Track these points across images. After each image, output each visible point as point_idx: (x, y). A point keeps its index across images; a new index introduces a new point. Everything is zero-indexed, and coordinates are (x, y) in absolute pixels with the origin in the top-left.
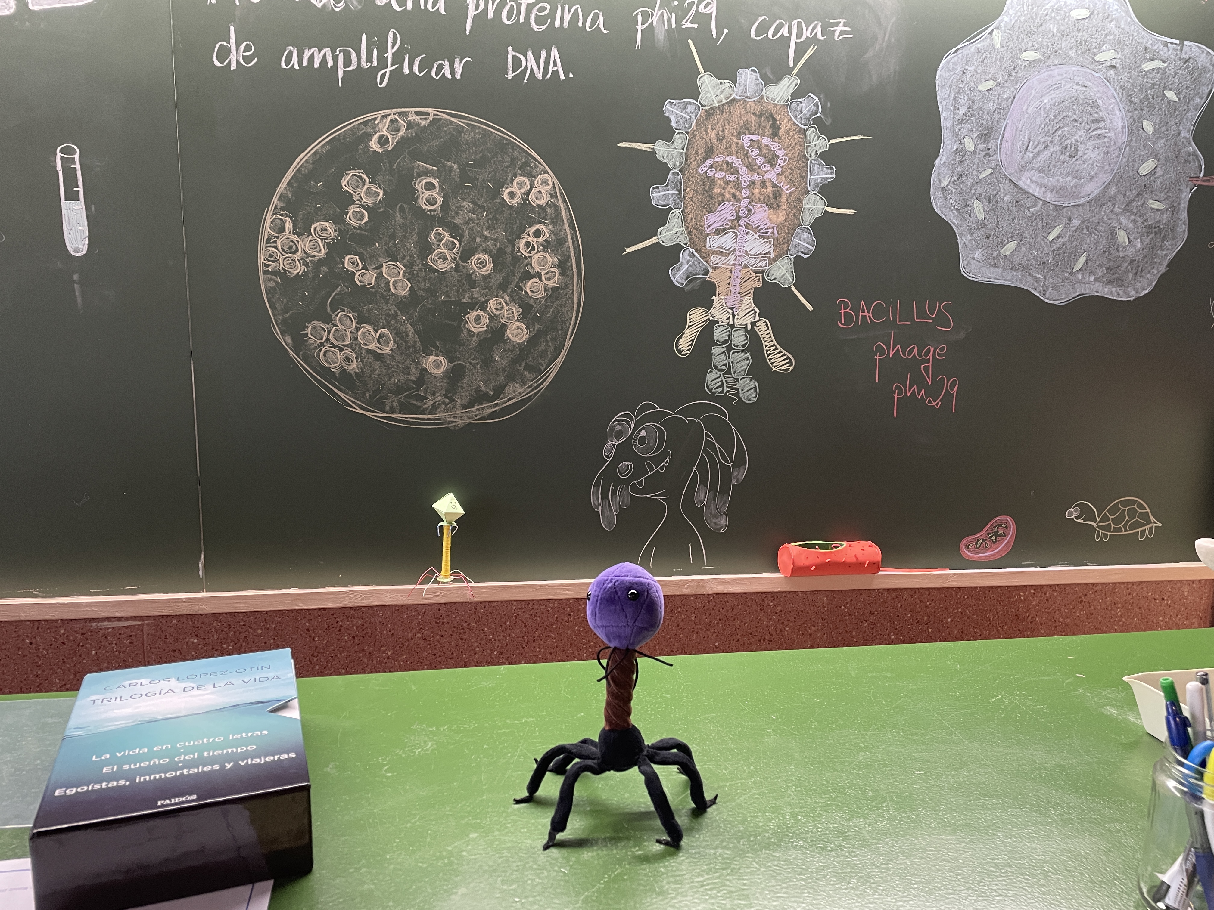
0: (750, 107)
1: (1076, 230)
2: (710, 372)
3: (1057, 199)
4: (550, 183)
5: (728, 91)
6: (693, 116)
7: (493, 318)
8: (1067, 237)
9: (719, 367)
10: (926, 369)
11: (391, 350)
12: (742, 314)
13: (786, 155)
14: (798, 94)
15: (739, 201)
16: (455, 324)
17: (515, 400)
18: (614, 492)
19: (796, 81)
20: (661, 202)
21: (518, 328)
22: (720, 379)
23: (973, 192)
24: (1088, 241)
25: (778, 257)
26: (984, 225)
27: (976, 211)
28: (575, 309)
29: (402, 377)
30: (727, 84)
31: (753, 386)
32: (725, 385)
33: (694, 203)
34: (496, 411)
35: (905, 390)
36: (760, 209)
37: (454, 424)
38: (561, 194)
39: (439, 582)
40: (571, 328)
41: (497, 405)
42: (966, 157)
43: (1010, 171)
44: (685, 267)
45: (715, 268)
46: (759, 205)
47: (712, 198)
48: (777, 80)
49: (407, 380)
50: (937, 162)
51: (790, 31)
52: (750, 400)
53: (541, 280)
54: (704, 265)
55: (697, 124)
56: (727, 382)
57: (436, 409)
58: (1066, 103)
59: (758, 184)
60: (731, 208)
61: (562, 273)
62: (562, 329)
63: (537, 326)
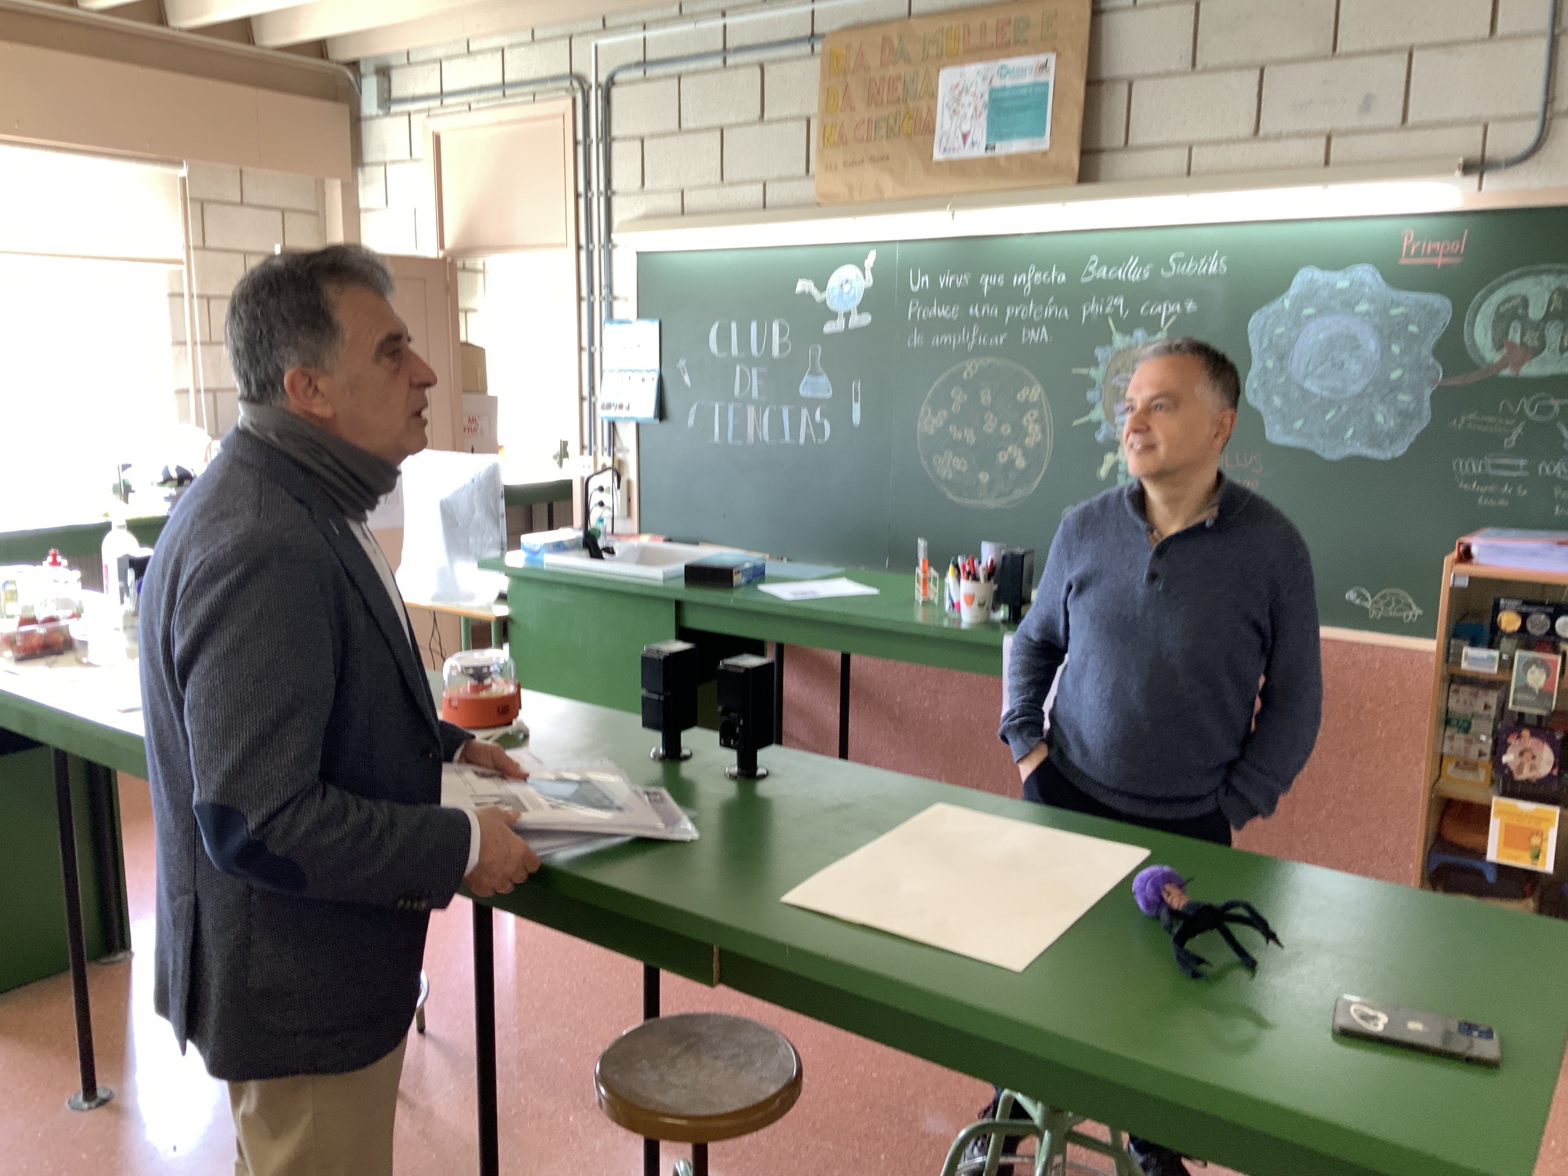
1: (1345, 414)
4: (1039, 390)
5: (1128, 341)
6: (1110, 355)
7: (1010, 456)
8: (1339, 418)
11: (966, 469)
16: (993, 458)
17: (1017, 497)
20: (1092, 398)
21: (1022, 461)
23: (1273, 391)
24: (1354, 420)
26: (1281, 410)
27: (1276, 402)
28: (1048, 453)
29: (970, 482)
34: (1009, 502)
37: (990, 507)
38: (1044, 395)
40: (1046, 462)
41: (1011, 498)
42: (1268, 371)
43: (1297, 379)
44: (1104, 432)
49: (972, 484)
51: (1162, 309)
53: (1032, 437)
55: (1112, 359)
57: (983, 499)
58: (1335, 337)
61: (1043, 434)
62: (1041, 463)
63: (1030, 460)
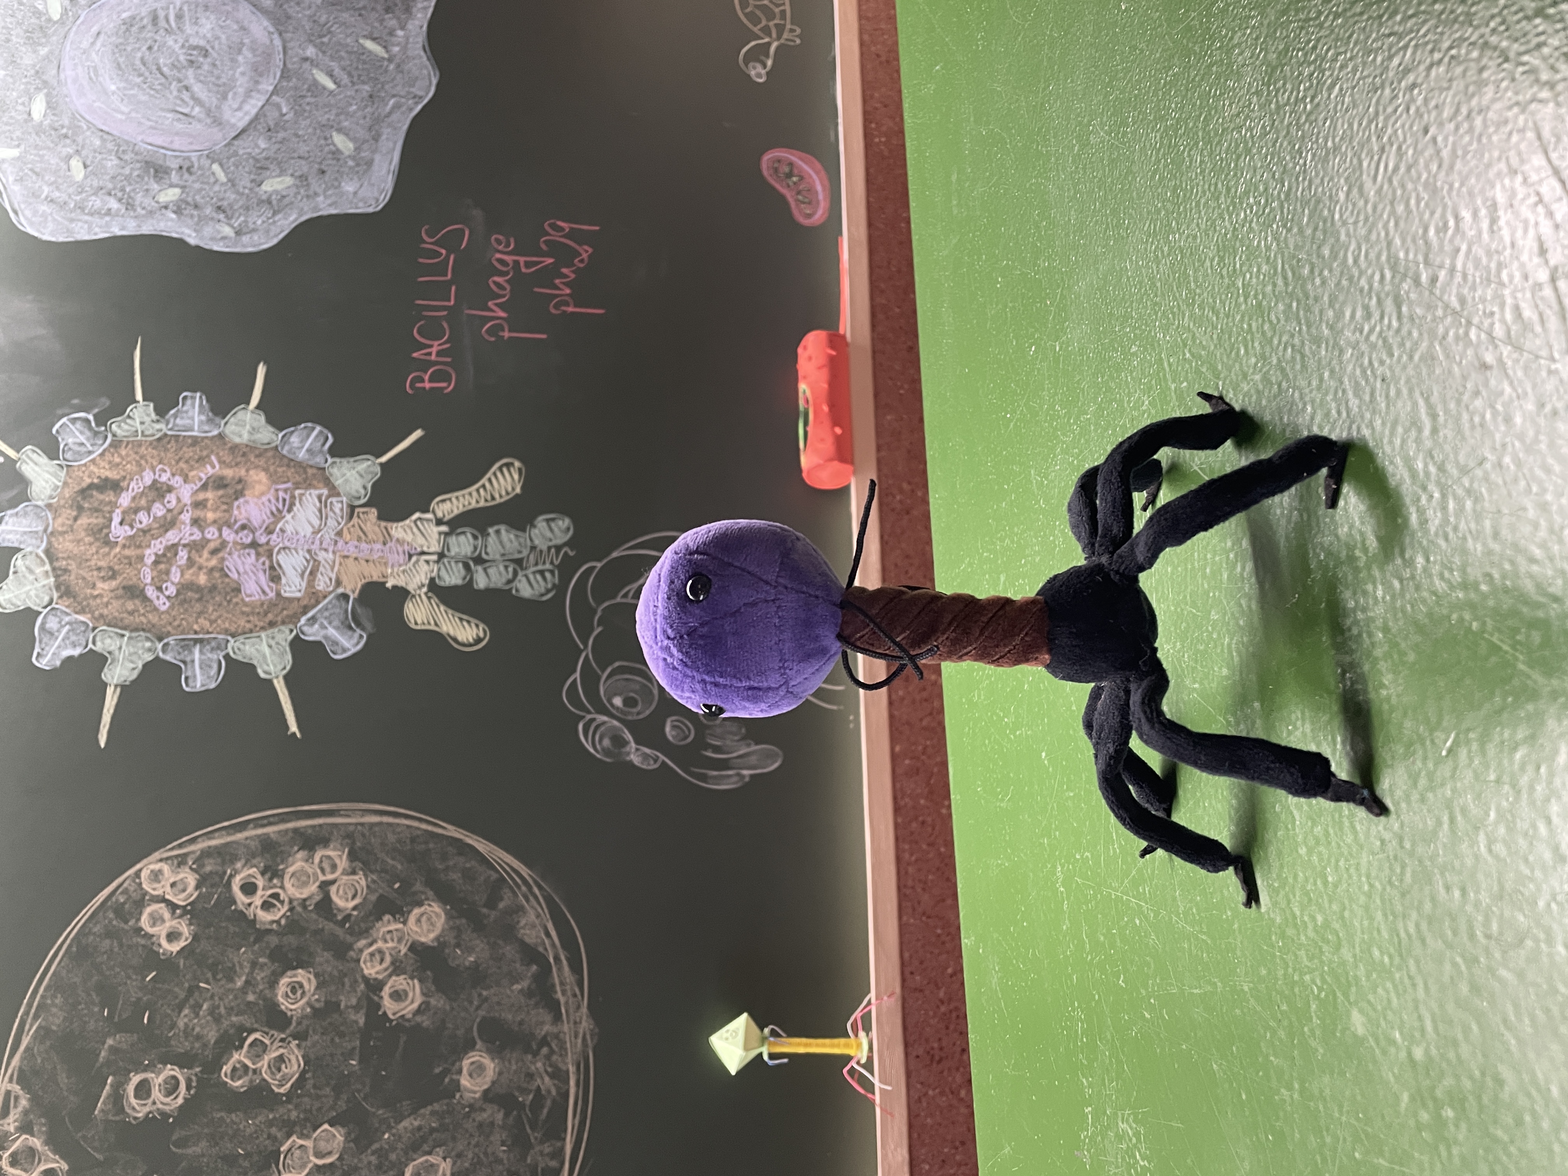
0: (63, 525)
1: (324, 52)
2: (517, 590)
3: (271, 75)
4: (157, 867)
5: (31, 561)
6: (67, 619)
7: (397, 968)
8: (333, 64)
9: (510, 576)
10: (528, 265)
11: (444, 1159)
12: (420, 540)
13: (153, 469)
14: (51, 450)
15: (224, 544)
16: (403, 1039)
17: (550, 926)
18: (717, 749)
19: (29, 453)
20: (213, 672)
21: (418, 921)
22: (531, 577)
23: (247, 191)
24: (341, 36)
25: (328, 482)
26: (303, 178)
27: (279, 187)
28: (390, 820)
29: (496, 1137)
30: (18, 562)
31: (544, 524)
32: (540, 567)
33: (220, 617)
34: (568, 959)
35: (562, 295)
36: (243, 511)
37: (588, 1037)
38: (180, 846)
39: (870, 1059)
40: (424, 826)
41: (557, 959)
42: (190, 199)
43: (218, 138)
44: (332, 632)
45: (338, 583)
46: (236, 512)
47: (213, 589)
48: (23, 482)
49: (503, 1127)
50: (192, 241)
52: (568, 529)
53: (333, 882)
54: (330, 602)
55: (82, 611)
56: (536, 564)
57: (559, 1070)
58: (121, 60)
59: (199, 513)
60: (235, 556)
61: (325, 842)
62: (426, 843)
63: (418, 887)
